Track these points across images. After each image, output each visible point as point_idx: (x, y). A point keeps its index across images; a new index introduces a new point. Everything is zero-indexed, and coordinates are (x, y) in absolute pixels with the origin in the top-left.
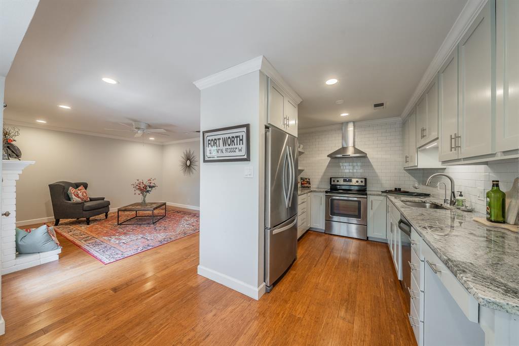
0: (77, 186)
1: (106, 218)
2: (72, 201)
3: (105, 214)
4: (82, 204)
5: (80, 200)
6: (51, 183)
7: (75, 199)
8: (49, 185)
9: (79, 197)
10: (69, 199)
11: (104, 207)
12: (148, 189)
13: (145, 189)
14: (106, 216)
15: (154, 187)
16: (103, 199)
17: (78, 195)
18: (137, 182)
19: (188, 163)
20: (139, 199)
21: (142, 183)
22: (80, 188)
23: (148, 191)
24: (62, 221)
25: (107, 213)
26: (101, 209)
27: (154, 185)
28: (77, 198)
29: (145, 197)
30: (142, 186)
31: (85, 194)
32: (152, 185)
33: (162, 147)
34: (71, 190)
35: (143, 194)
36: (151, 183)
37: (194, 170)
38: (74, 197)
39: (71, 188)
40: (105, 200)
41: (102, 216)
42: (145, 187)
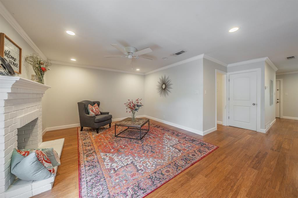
0: (93, 104)
1: (110, 127)
2: (90, 115)
3: (109, 124)
4: (94, 117)
5: (94, 114)
6: (79, 101)
7: (92, 114)
8: (78, 103)
9: (93, 112)
10: (88, 114)
11: (108, 120)
12: (137, 108)
13: (134, 107)
14: (110, 126)
15: (141, 106)
16: (108, 113)
17: (93, 110)
18: (129, 102)
19: (164, 86)
20: (130, 115)
21: (132, 102)
22: (95, 105)
23: (136, 110)
24: (84, 128)
25: (110, 124)
26: (106, 121)
27: (140, 104)
28: (92, 113)
29: (134, 114)
30: (132, 105)
31: (97, 110)
32: (139, 104)
33: (144, 76)
34: (90, 107)
35: (133, 112)
36: (138, 103)
37: (168, 92)
38: (91, 111)
39: (89, 105)
40: (109, 114)
41: (107, 126)
42: (134, 106)
